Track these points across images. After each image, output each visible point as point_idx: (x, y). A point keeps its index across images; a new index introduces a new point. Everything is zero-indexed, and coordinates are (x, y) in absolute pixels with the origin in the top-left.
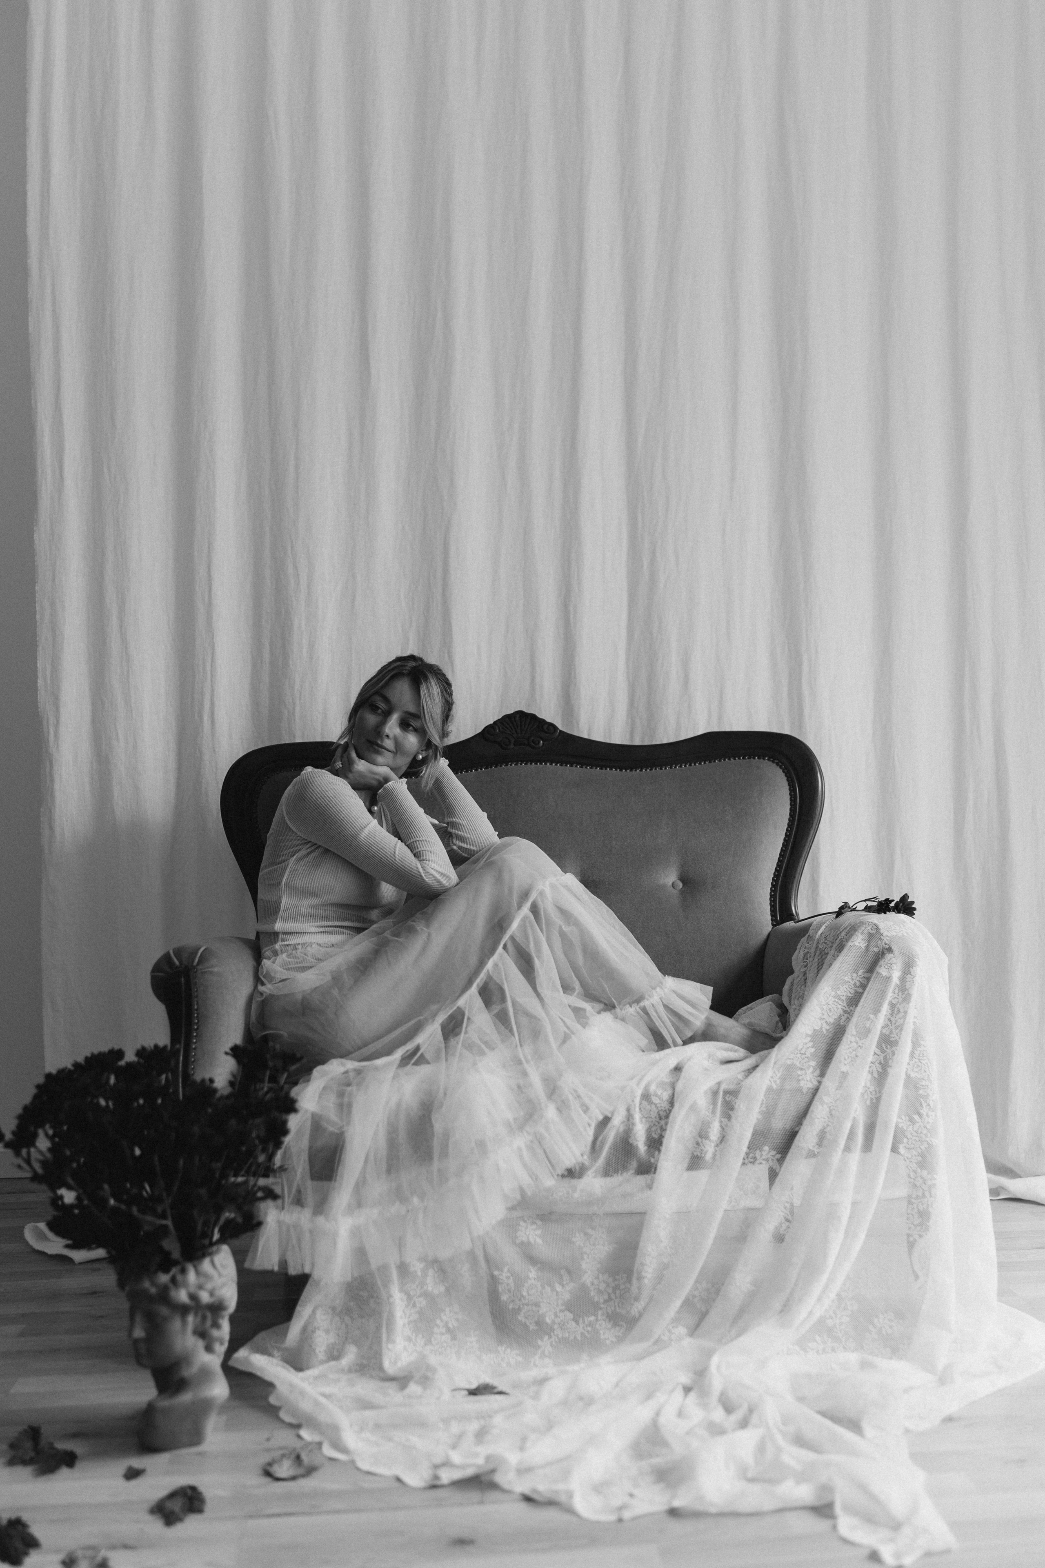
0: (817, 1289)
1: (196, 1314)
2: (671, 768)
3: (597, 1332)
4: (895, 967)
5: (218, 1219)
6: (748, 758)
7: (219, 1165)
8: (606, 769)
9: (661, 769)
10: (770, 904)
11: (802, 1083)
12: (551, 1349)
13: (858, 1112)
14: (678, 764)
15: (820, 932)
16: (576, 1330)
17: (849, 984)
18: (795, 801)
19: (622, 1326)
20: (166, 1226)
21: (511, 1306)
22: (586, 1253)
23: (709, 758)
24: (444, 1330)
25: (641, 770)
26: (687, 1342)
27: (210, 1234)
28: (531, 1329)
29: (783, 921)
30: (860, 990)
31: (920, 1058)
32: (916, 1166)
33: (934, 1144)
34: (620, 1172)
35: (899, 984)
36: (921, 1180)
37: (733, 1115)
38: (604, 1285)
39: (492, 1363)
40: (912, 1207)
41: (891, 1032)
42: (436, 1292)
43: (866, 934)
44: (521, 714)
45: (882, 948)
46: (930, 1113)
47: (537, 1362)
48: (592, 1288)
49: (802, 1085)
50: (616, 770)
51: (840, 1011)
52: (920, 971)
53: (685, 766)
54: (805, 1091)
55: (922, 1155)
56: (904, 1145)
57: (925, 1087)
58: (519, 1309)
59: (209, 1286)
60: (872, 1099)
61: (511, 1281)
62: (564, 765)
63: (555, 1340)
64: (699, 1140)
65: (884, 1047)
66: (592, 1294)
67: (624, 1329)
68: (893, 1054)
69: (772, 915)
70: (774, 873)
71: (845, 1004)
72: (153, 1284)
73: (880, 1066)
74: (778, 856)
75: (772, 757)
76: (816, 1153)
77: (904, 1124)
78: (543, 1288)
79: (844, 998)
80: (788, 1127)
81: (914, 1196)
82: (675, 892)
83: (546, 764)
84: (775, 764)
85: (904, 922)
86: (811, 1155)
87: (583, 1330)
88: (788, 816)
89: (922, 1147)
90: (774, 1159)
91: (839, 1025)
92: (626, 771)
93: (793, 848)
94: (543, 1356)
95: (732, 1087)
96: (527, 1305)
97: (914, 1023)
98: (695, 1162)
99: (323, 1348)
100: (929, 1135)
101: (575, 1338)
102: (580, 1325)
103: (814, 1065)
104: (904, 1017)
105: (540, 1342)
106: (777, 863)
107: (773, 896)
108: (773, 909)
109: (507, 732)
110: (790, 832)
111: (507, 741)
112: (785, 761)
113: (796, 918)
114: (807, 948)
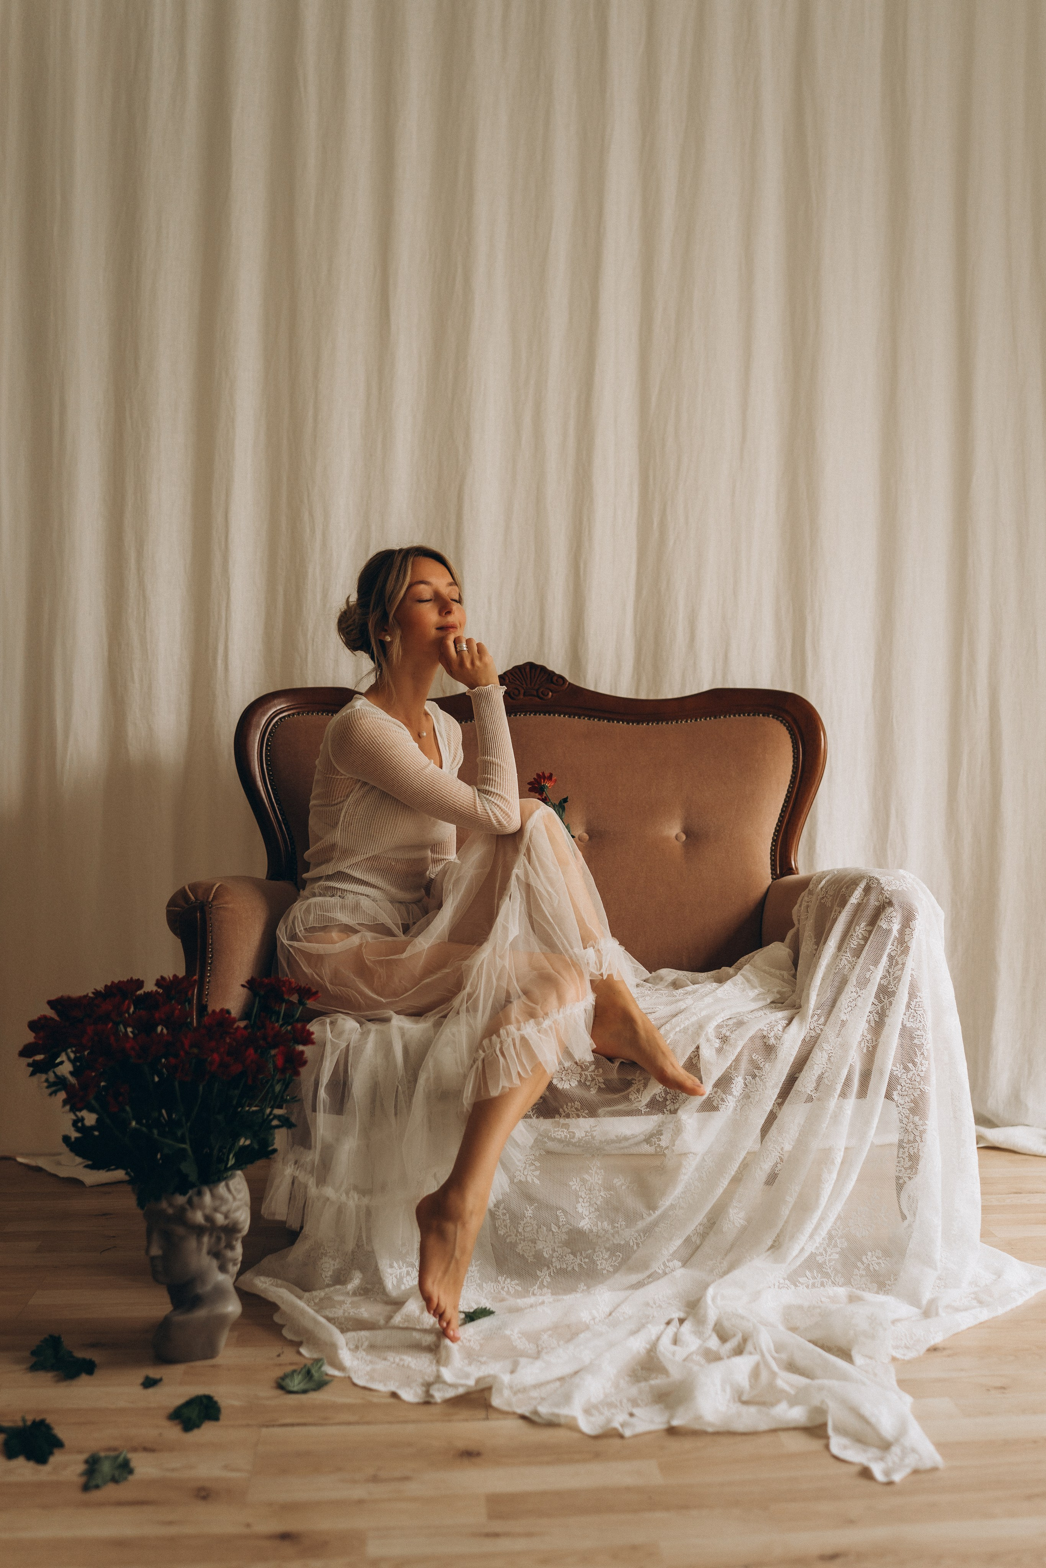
0: (809, 1228)
1: (211, 1235)
2: (677, 722)
4: (895, 921)
5: (233, 1145)
6: (753, 715)
7: (237, 1092)
8: (613, 722)
9: (667, 723)
10: (771, 858)
12: (549, 1280)
13: (855, 1059)
14: (684, 719)
15: (820, 887)
18: (798, 758)
20: (184, 1150)
21: (508, 1240)
23: (715, 715)
25: (648, 724)
26: (680, 1272)
27: (225, 1159)
29: (783, 875)
30: (863, 942)
31: (916, 1008)
32: (909, 1112)
33: (927, 1091)
35: (898, 937)
36: (913, 1126)
39: (492, 1291)
40: (904, 1151)
41: (889, 983)
44: (531, 665)
45: (883, 903)
46: (923, 1062)
47: (535, 1292)
50: (623, 723)
52: (919, 924)
53: (691, 721)
55: (914, 1101)
56: (897, 1092)
57: (919, 1037)
58: (516, 1243)
59: (224, 1209)
60: (868, 1047)
61: (507, 1218)
62: (572, 716)
65: (882, 997)
68: (891, 1003)
69: (772, 870)
70: (776, 828)
72: (171, 1205)
73: (877, 1015)
74: (780, 812)
75: (777, 715)
76: (814, 1097)
77: (899, 1072)
78: (539, 1227)
81: (905, 1141)
82: (677, 843)
83: (554, 715)
84: (779, 722)
85: (904, 877)
86: (810, 1099)
87: (580, 1262)
88: (791, 773)
89: (916, 1095)
92: (633, 724)
93: (794, 804)
94: (542, 1286)
97: (912, 975)
99: (330, 1273)
100: (922, 1082)
102: (578, 1258)
104: (902, 969)
105: (538, 1273)
106: (779, 818)
107: (773, 851)
108: (773, 863)
109: (518, 682)
110: (792, 788)
111: (516, 692)
112: (789, 719)
113: (796, 872)
114: (808, 902)
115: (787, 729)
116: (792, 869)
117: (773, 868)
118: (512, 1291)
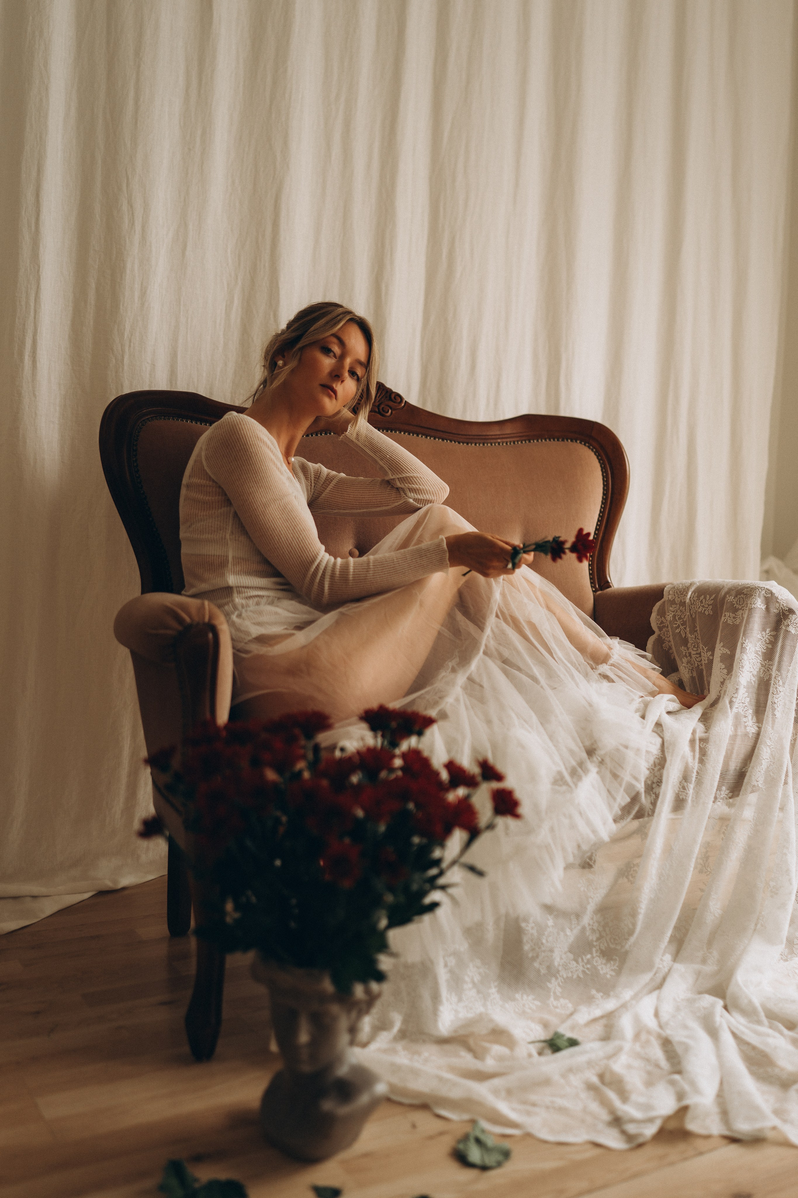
3: (595, 968)
6: (563, 441)
10: (589, 572)
11: (748, 729)
12: (559, 990)
15: (689, 597)
16: (577, 969)
17: (762, 641)
18: (608, 481)
19: (616, 960)
21: (530, 955)
22: (591, 898)
24: (470, 985)
26: (677, 966)
28: (542, 974)
29: (602, 588)
30: (770, 646)
34: (625, 818)
37: (705, 760)
38: (596, 924)
39: (517, 1010)
42: (462, 949)
43: (762, 598)
48: (588, 929)
49: (748, 731)
50: (455, 443)
51: (759, 665)
54: (750, 735)
58: (537, 957)
61: (534, 932)
62: (411, 434)
63: (561, 981)
64: (685, 784)
66: (588, 934)
67: (617, 962)
69: (591, 583)
71: (762, 659)
75: (583, 441)
78: (558, 934)
79: (760, 653)
80: (738, 768)
87: (583, 969)
88: (603, 493)
90: (727, 797)
91: (760, 677)
92: (463, 444)
94: (557, 998)
95: (703, 735)
96: (544, 951)
98: (679, 804)
101: (578, 977)
102: (581, 964)
103: (751, 712)
105: (548, 984)
107: (591, 566)
108: (591, 577)
112: (597, 446)
113: (611, 584)
114: (673, 612)
115: (596, 455)
116: (608, 582)
117: (592, 581)
118: (534, 1007)
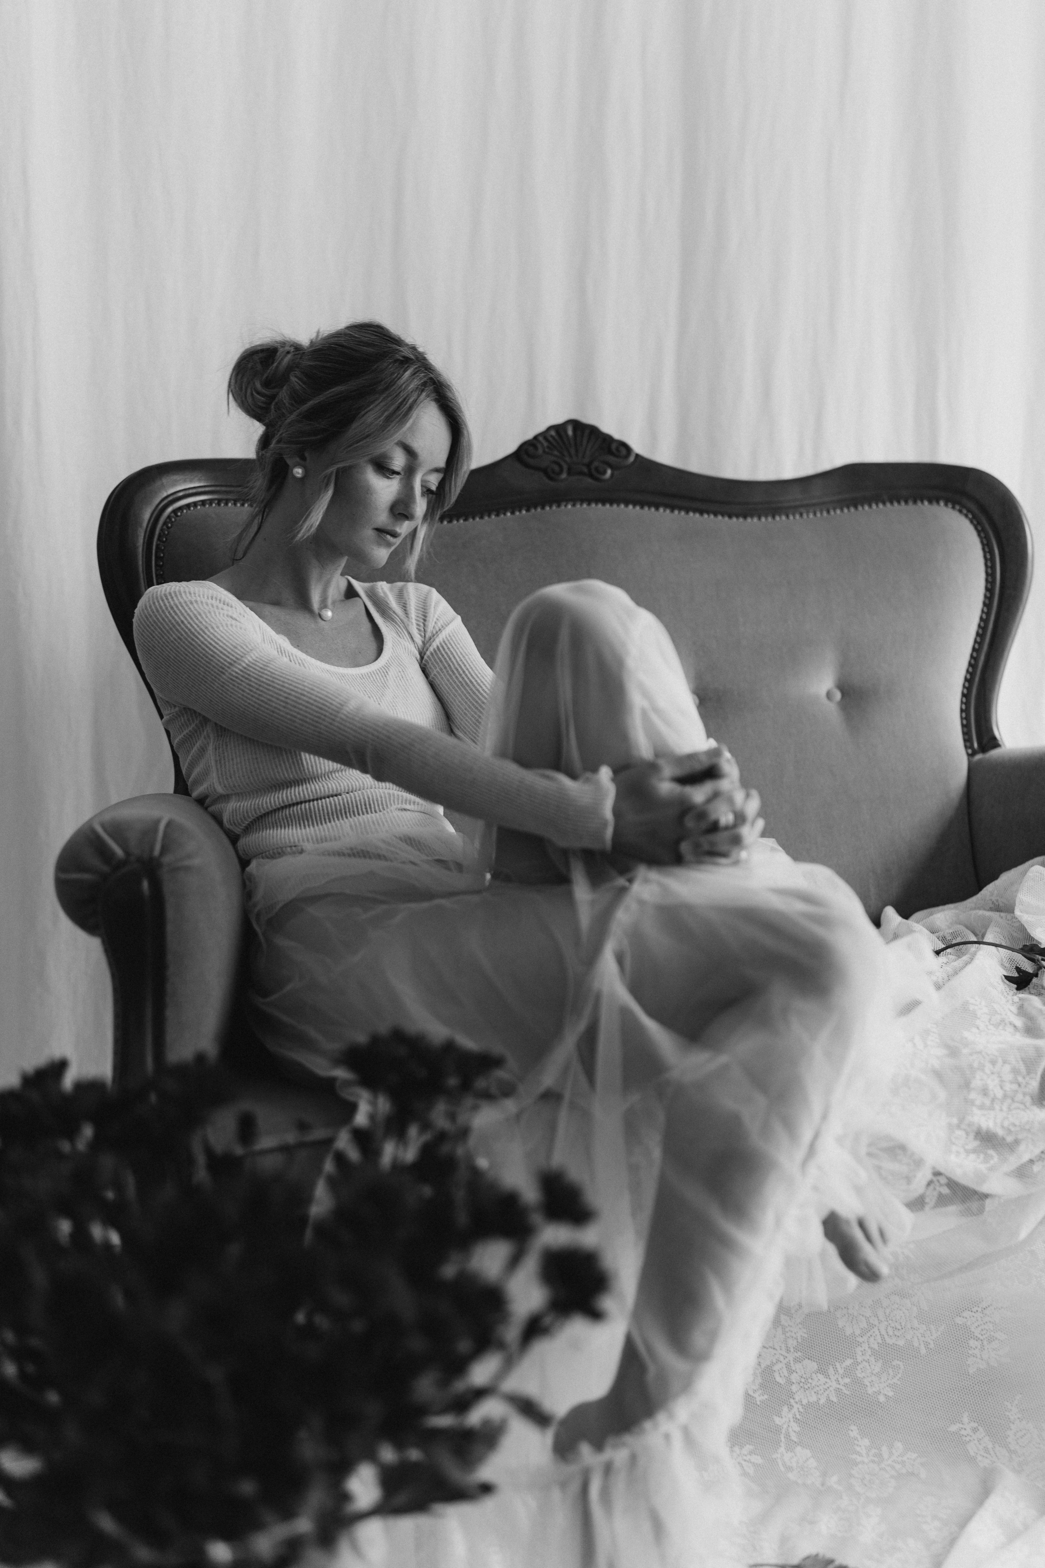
6: (914, 503)
8: (709, 516)
10: (962, 722)
14: (809, 510)
18: (993, 567)
23: (855, 503)
25: (759, 518)
29: (984, 749)
44: (576, 424)
50: (723, 516)
53: (821, 514)
69: (965, 740)
70: (965, 676)
74: (972, 649)
75: (950, 501)
82: (832, 704)
83: (618, 505)
84: (950, 508)
93: (993, 639)
106: (969, 661)
107: (965, 711)
108: (965, 730)
109: (556, 453)
110: (988, 614)
111: (556, 468)
112: (973, 507)
113: (1000, 743)
115: (972, 522)
116: (995, 738)
117: (966, 737)
